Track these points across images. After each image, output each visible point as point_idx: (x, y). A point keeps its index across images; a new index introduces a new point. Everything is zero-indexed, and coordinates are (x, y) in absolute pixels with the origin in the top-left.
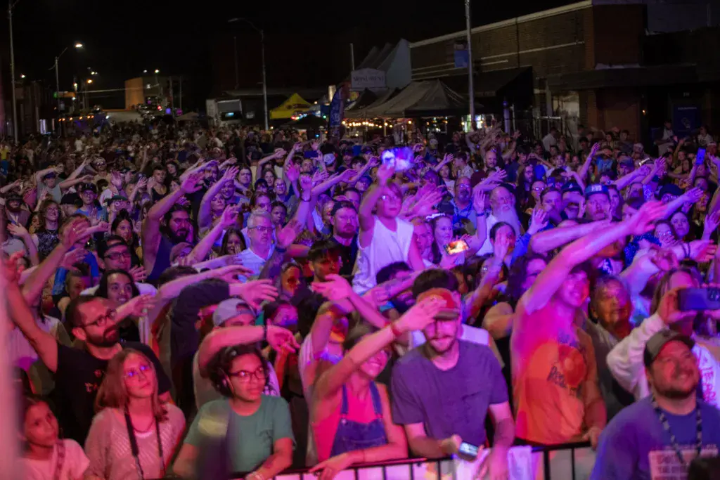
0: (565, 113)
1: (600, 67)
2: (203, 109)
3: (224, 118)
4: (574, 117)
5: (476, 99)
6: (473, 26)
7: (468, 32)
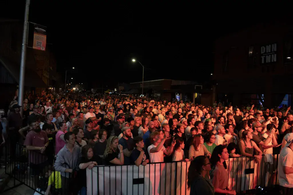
0: (157, 96)
1: (165, 89)
2: (91, 90)
3: (94, 92)
4: (159, 96)
5: (143, 92)
7: (143, 82)
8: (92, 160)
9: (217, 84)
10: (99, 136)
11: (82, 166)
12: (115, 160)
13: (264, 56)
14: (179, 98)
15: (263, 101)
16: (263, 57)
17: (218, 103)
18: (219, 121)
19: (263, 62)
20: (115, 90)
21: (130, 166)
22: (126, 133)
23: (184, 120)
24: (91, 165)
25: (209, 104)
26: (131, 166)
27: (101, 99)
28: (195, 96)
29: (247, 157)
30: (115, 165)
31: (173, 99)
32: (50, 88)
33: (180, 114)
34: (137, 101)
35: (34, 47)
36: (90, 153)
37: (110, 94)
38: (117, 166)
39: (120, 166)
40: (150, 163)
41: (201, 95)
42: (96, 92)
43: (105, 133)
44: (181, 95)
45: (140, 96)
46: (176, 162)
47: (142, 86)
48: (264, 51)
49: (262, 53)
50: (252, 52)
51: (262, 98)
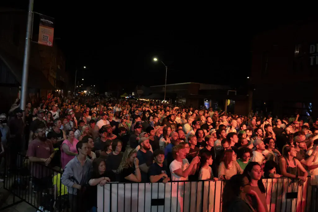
0: (182, 102)
1: (191, 94)
2: (104, 93)
3: (108, 96)
4: (184, 102)
5: (166, 98)
6: (167, 84)
7: (165, 85)
8: (104, 175)
9: (255, 89)
10: (113, 148)
11: (92, 182)
12: (131, 177)
13: (314, 57)
14: (209, 105)
15: (311, 111)
16: (312, 58)
17: (254, 112)
18: (256, 133)
19: (312, 64)
20: (133, 94)
21: (148, 183)
22: (144, 145)
23: (214, 131)
24: (102, 181)
25: (243, 113)
26: (150, 184)
27: (116, 105)
28: (227, 104)
29: (289, 177)
30: (131, 182)
31: (201, 106)
32: (57, 90)
33: (209, 124)
34: (157, 107)
35: (39, 42)
36: (102, 168)
37: (126, 98)
38: (133, 184)
39: (137, 184)
40: (171, 181)
41: (234, 102)
42: (111, 95)
43: (119, 144)
44: (210, 102)
45: (162, 102)
46: (203, 181)
47: (165, 90)
48: (314, 50)
49: (311, 52)
50: (298, 52)
51: (310, 108)
